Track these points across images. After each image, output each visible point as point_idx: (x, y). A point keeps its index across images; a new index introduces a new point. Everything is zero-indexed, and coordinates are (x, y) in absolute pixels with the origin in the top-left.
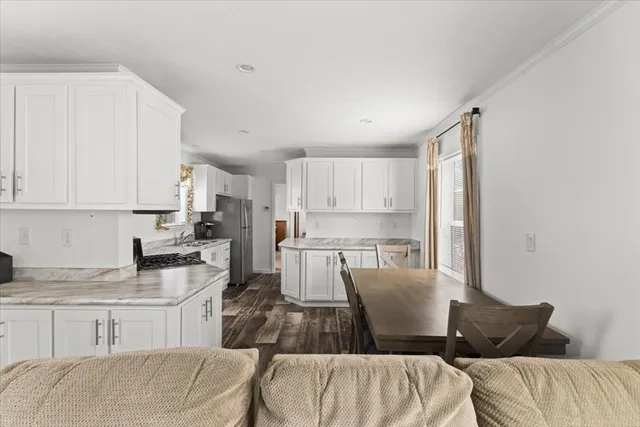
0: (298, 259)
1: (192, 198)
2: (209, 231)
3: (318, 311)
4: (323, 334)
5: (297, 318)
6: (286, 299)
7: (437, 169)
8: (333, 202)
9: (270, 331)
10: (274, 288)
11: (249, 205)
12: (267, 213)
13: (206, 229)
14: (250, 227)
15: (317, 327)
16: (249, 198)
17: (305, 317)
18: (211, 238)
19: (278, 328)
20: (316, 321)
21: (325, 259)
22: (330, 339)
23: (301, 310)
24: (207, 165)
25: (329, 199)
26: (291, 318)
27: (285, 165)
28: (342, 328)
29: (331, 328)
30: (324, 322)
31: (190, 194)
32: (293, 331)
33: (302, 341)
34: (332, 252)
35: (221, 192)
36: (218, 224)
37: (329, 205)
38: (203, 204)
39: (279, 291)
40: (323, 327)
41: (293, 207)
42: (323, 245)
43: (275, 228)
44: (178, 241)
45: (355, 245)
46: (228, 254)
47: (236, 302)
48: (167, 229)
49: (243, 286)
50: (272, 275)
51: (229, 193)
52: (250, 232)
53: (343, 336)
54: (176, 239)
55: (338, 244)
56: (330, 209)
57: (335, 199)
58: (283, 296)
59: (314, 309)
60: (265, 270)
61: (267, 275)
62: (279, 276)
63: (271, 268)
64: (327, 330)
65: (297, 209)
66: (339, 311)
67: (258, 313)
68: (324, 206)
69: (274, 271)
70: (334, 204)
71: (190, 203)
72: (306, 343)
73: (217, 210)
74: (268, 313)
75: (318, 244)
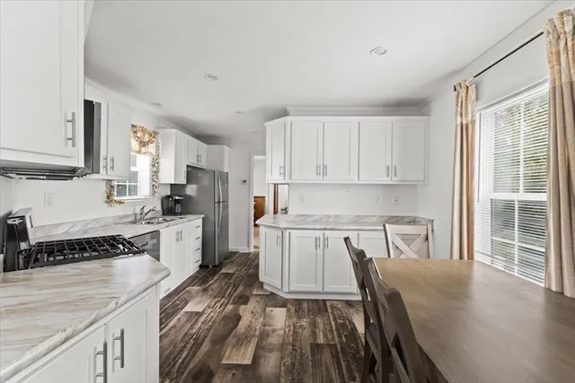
0: (280, 241)
1: (158, 168)
2: (178, 206)
3: (305, 305)
4: (316, 347)
5: (279, 316)
6: (265, 287)
7: (473, 122)
8: (322, 170)
9: (242, 340)
10: (252, 271)
11: (224, 178)
12: (245, 187)
13: (175, 204)
14: (226, 202)
15: (307, 333)
16: (225, 171)
17: (289, 317)
18: (181, 214)
19: (254, 336)
20: (305, 322)
21: (314, 240)
22: (327, 356)
23: (284, 303)
24: (174, 130)
25: (318, 167)
26: (271, 317)
27: (265, 127)
28: (340, 336)
29: (325, 335)
30: (314, 324)
31: (155, 163)
32: (274, 340)
33: (288, 360)
34: (322, 232)
35: (193, 162)
36: (189, 198)
37: (318, 174)
38: (170, 175)
39: (256, 276)
40: (314, 334)
41: (274, 176)
42: (308, 223)
43: (253, 203)
44: (138, 217)
45: (348, 223)
46: (199, 232)
47: (205, 290)
48: (121, 203)
49: (217, 268)
50: (249, 254)
51: (203, 164)
52: (226, 207)
53: (343, 351)
54: (135, 215)
55: (327, 223)
56: (319, 179)
57: (325, 167)
58: (262, 284)
59: (299, 302)
60: (243, 249)
61: (244, 254)
62: (257, 256)
63: (249, 246)
64: (321, 340)
65: (279, 179)
66: (332, 307)
67: (230, 307)
68: (311, 177)
69: (252, 250)
70: (325, 174)
71: (155, 173)
72: (293, 364)
73: (188, 182)
74: (243, 307)
75: (304, 222)
